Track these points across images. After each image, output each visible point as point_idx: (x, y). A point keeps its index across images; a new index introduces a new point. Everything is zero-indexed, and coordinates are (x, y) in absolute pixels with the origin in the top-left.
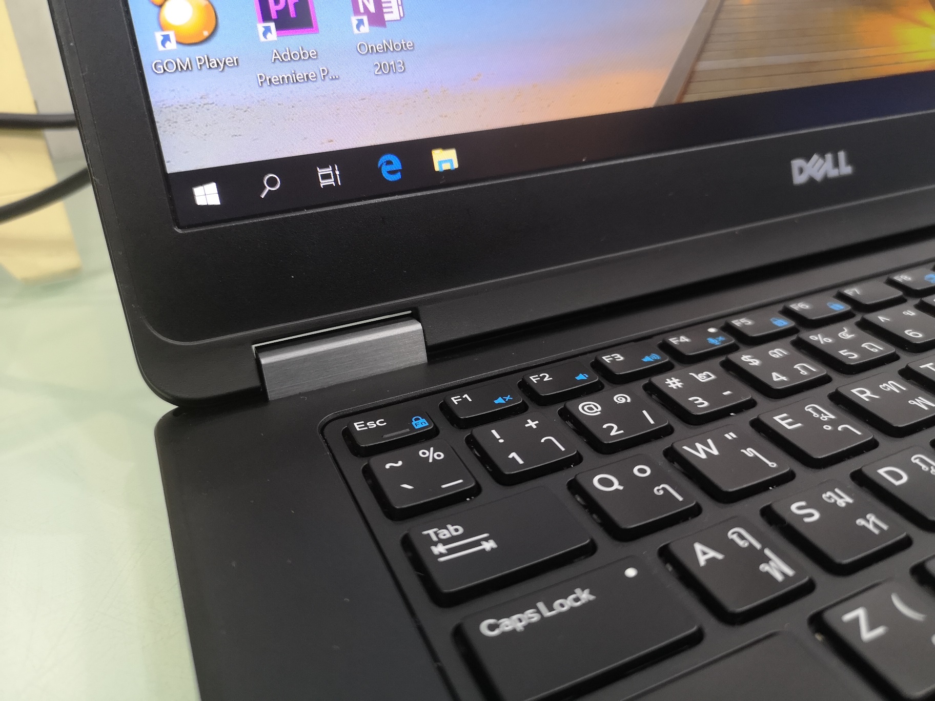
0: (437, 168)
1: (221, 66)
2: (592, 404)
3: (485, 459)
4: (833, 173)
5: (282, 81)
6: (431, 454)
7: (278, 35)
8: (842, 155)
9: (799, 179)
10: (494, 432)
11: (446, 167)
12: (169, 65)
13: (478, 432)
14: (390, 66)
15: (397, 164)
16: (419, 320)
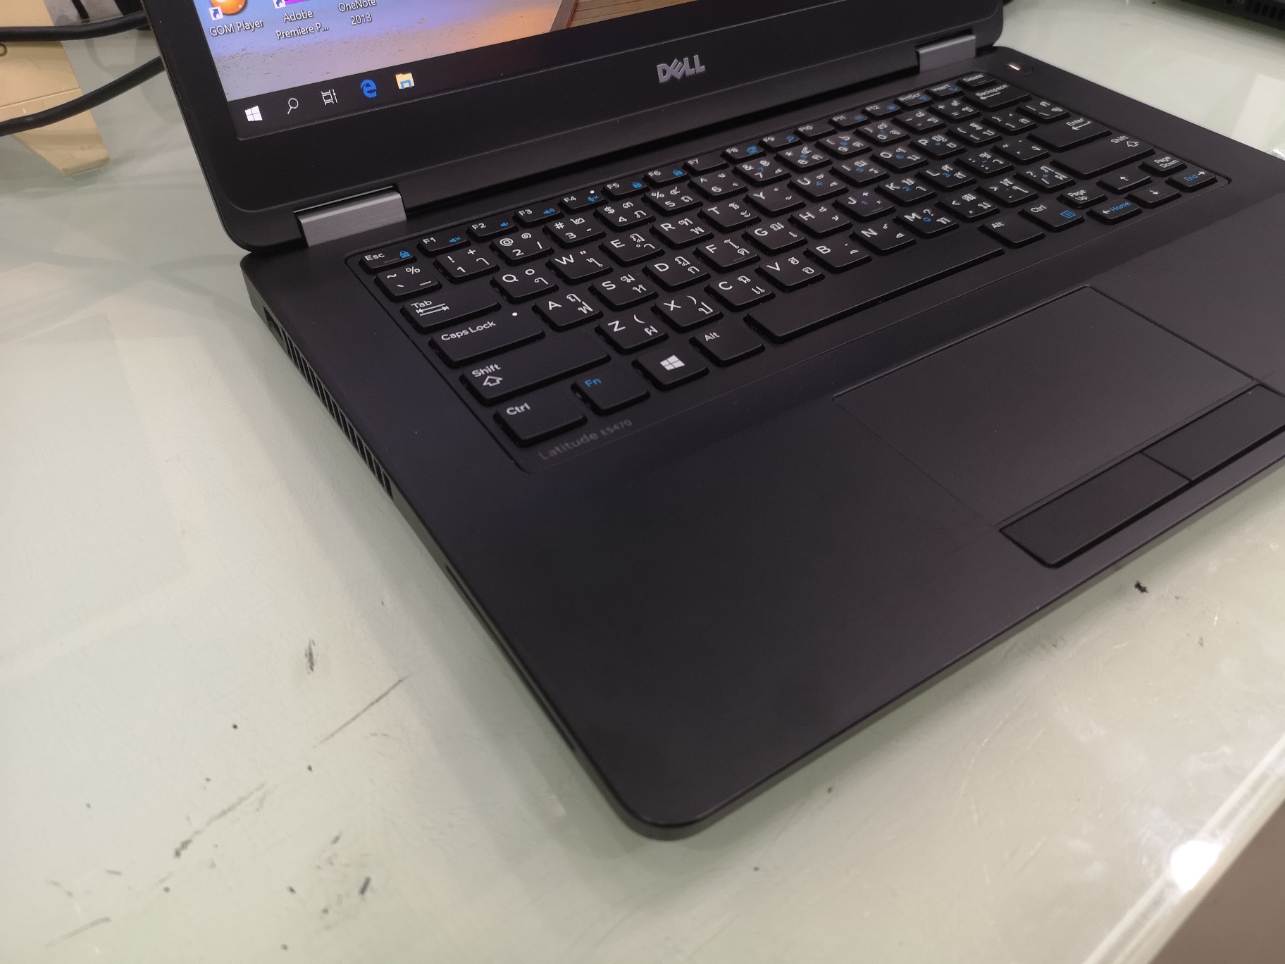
0: (400, 87)
1: (253, 28)
2: (508, 239)
3: (446, 273)
4: (690, 72)
5: (293, 35)
6: (412, 270)
7: (286, 4)
8: (696, 57)
9: (663, 79)
10: (449, 257)
11: (406, 85)
12: (220, 29)
13: (440, 258)
14: (362, 18)
15: (373, 86)
16: (399, 192)
